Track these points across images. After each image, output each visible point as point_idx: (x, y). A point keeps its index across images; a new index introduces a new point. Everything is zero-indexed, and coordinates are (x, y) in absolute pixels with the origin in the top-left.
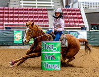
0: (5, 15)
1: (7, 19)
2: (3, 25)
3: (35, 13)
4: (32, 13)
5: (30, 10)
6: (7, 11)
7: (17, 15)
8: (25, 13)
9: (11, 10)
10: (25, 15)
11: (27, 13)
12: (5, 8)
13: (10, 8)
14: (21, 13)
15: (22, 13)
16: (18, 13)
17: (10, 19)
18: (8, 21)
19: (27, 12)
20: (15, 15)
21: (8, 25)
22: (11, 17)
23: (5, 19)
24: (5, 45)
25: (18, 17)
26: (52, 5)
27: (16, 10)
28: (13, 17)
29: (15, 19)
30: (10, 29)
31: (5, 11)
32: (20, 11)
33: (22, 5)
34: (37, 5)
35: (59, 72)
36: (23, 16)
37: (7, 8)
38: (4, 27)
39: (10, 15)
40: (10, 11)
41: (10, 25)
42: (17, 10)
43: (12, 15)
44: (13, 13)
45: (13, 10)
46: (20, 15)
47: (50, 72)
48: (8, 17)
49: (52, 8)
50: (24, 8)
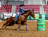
4: (33, 7)
5: (32, 6)
7: (27, 8)
10: (30, 8)
16: (27, 7)
20: (26, 8)
26: (41, 4)
32: (28, 6)
33: (29, 4)
34: (35, 4)
46: (28, 8)
49: (41, 5)
50: (30, 5)
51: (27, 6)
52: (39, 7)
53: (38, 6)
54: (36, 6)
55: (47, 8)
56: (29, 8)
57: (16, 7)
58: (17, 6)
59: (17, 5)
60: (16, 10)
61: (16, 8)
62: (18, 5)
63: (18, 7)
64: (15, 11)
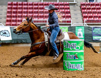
0: (24, 10)
2: (21, 21)
7: (37, 10)
9: (30, 5)
12: (24, 3)
13: (29, 3)
15: (42, 8)
16: (37, 8)
17: (29, 15)
20: (34, 10)
22: (30, 13)
23: (24, 15)
24: (24, 43)
25: (37, 12)
27: (35, 5)
28: (32, 12)
29: (34, 15)
31: (24, 6)
32: (40, 7)
36: (43, 12)
37: (26, 3)
39: (29, 10)
40: (29, 7)
42: (37, 5)
43: (31, 10)
44: (32, 8)
45: (32, 4)
46: (40, 10)
48: (27, 12)
50: (45, 3)
51: (36, 7)
52: (69, 8)
53: (66, 7)
54: (61, 7)
55: (88, 11)
56: (42, 10)
57: (7, 8)
58: (10, 6)
59: (10, 3)
60: (8, 16)
61: (8, 12)
62: (11, 4)
63: (11, 8)
64: (5, 20)
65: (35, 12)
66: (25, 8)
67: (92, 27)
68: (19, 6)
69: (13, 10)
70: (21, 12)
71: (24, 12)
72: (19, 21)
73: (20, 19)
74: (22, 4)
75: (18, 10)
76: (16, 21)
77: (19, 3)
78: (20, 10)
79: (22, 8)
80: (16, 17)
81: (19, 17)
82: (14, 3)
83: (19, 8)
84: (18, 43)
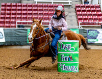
0: (18, 12)
1: (19, 16)
2: (15, 22)
3: (50, 10)
4: (47, 10)
5: (45, 6)
6: (20, 8)
7: (31, 12)
8: (40, 10)
9: (24, 6)
10: (39, 12)
11: (42, 10)
12: (18, 4)
13: (23, 4)
14: (35, 10)
15: (37, 10)
16: (31, 10)
17: (23, 16)
18: (21, 18)
19: (41, 8)
20: (28, 12)
21: (21, 23)
22: (24, 14)
23: (17, 16)
24: (17, 45)
25: (31, 14)
26: (69, 1)
27: (29, 6)
28: (26, 14)
29: (28, 16)
30: (23, 27)
31: (18, 8)
32: (34, 8)
33: (36, 0)
34: (52, 1)
35: (77, 75)
37: (20, 4)
38: (17, 25)
39: (23, 12)
40: (23, 8)
41: (24, 23)
42: (31, 6)
43: (25, 12)
44: (26, 10)
45: (26, 6)
46: (34, 12)
47: (67, 75)
48: (21, 14)
49: (69, 4)
50: (39, 4)
51: (30, 8)
56: (36, 12)
58: (3, 8)
59: (4, 4)
60: (1, 18)
61: (2, 14)
62: (5, 6)
63: (5, 10)
65: (29, 14)
66: (18, 10)
67: (87, 29)
68: (13, 8)
69: (7, 12)
70: (15, 14)
71: (18, 14)
72: (12, 22)
73: (13, 20)
74: (16, 6)
75: (12, 12)
76: (9, 22)
77: (13, 4)
78: (14, 12)
79: (16, 10)
80: (10, 18)
81: (13, 18)
82: (7, 4)
83: (13, 10)
84: (11, 45)
